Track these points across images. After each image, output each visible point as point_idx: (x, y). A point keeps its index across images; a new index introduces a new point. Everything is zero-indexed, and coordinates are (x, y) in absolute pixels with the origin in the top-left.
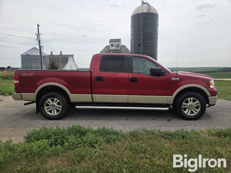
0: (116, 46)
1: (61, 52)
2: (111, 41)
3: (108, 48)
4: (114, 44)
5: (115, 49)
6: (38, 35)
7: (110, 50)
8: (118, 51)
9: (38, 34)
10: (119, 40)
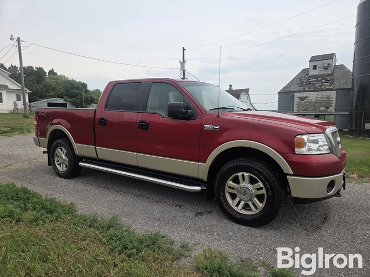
0: (323, 67)
1: (231, 86)
2: (313, 59)
3: (307, 73)
4: (319, 64)
5: (321, 73)
6: (183, 63)
7: (310, 77)
8: (327, 76)
9: (182, 61)
10: (331, 56)
